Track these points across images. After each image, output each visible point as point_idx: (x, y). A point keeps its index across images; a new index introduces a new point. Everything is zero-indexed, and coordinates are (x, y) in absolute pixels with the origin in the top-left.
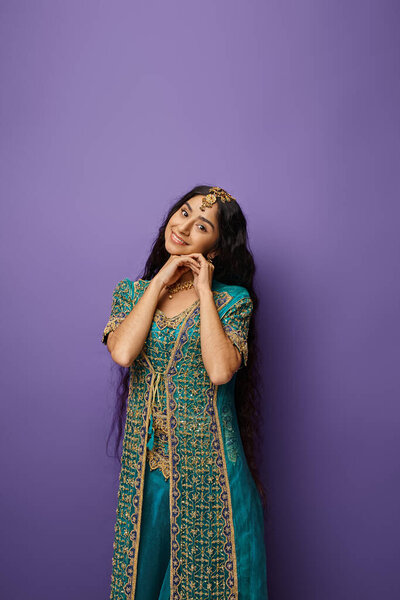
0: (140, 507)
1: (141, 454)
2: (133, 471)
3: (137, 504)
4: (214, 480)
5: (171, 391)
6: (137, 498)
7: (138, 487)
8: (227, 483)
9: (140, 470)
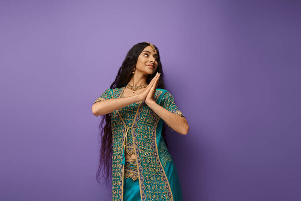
0: (122, 195)
1: (122, 168)
2: (118, 177)
3: (120, 194)
4: (160, 179)
5: (135, 136)
6: (121, 190)
7: (121, 185)
8: (167, 180)
9: (122, 176)
